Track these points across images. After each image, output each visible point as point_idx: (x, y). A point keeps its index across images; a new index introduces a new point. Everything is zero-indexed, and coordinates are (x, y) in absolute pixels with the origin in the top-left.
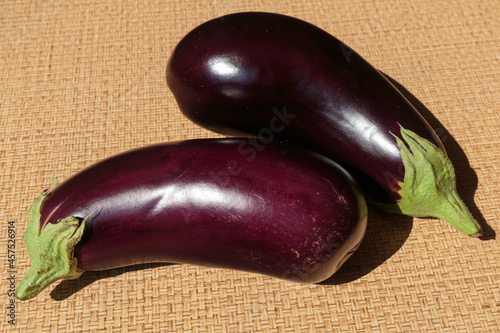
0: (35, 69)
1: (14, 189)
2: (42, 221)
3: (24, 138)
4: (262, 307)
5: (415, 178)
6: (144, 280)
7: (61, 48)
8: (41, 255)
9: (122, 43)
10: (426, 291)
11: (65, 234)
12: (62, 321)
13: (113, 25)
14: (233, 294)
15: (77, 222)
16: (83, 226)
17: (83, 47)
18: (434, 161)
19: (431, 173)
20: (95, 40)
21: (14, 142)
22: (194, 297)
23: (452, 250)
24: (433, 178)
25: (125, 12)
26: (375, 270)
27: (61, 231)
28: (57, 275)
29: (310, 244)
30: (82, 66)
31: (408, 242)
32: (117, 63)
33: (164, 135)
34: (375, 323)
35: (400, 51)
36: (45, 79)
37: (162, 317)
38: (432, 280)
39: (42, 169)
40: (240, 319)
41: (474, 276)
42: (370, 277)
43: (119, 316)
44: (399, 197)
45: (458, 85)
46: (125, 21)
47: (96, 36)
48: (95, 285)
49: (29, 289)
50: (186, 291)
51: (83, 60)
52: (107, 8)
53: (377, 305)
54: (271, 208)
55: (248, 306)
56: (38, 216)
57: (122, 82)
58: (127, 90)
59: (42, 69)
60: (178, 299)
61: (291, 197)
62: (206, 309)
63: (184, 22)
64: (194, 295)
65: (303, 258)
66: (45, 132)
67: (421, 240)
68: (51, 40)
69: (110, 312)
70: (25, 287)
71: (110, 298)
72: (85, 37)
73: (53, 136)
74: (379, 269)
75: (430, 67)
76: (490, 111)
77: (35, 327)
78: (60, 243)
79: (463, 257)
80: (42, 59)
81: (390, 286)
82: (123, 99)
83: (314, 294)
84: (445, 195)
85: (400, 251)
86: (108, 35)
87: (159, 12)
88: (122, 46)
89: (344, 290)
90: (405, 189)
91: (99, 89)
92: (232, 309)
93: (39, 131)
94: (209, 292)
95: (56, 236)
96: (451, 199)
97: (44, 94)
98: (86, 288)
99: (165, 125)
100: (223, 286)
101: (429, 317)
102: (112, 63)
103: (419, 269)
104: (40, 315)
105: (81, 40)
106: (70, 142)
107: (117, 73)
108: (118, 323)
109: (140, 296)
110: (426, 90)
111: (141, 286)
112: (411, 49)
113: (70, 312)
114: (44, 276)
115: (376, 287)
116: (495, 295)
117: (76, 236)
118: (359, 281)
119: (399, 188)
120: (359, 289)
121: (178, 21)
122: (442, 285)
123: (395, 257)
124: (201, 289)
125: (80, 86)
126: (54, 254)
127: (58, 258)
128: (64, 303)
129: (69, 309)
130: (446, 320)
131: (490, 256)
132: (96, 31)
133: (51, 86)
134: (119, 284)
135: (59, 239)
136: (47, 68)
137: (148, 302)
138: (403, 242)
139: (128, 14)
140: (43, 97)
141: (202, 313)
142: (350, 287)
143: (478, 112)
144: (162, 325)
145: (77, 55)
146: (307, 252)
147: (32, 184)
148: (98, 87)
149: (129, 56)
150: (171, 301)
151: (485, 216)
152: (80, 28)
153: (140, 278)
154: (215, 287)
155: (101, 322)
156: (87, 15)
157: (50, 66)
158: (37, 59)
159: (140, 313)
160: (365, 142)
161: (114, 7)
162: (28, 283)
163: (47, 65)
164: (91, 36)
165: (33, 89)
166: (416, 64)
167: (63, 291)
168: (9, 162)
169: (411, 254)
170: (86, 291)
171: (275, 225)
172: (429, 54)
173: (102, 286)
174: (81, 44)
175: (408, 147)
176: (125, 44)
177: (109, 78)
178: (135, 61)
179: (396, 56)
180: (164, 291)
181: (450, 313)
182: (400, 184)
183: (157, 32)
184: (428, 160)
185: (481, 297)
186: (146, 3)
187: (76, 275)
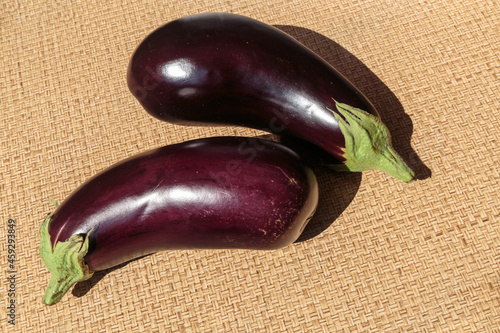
0: (9, 89)
1: (18, 207)
2: (52, 240)
3: (15, 158)
4: (247, 272)
5: (354, 143)
6: (145, 267)
7: (27, 63)
8: (58, 268)
9: (81, 49)
10: (378, 234)
11: (74, 249)
12: (86, 314)
13: (69, 31)
14: (220, 266)
15: (81, 239)
16: (87, 241)
17: (47, 59)
18: (367, 127)
19: (367, 137)
20: (56, 50)
21: (7, 163)
22: (189, 274)
23: (396, 194)
24: (368, 141)
25: (77, 16)
26: (334, 223)
27: (70, 247)
28: (74, 280)
29: (273, 222)
30: (50, 78)
31: (359, 193)
32: (80, 69)
33: (137, 132)
34: (339, 269)
35: (332, 11)
36: (20, 97)
37: (166, 295)
38: (382, 223)
39: (38, 184)
40: (230, 285)
41: (416, 213)
42: (330, 230)
43: (131, 301)
44: (345, 160)
45: (387, 36)
46: (78, 25)
47: (56, 46)
48: (106, 278)
49: (54, 296)
50: (182, 270)
51: (49, 73)
52: (59, 14)
53: (339, 253)
54: (236, 200)
55: (234, 274)
56: (48, 237)
57: (89, 88)
58: (95, 95)
59: (14, 88)
60: (177, 278)
61: (251, 188)
62: (201, 282)
63: (132, 16)
64: (189, 272)
65: (269, 234)
66: (32, 149)
67: (369, 190)
68: (16, 57)
69: (123, 300)
70: (50, 295)
71: (121, 288)
72: (46, 49)
73: (40, 151)
74: (337, 222)
75: (361, 22)
76: (417, 57)
77: (66, 323)
78: (71, 257)
79: (405, 198)
80: (13, 77)
81: (348, 235)
82: (93, 104)
83: (286, 253)
84: (382, 152)
85: (353, 203)
86: (66, 43)
87: (108, 10)
88: (81, 52)
89: (311, 245)
90: (347, 153)
91: (70, 99)
92: (222, 278)
93: (27, 149)
94: (201, 268)
95: (67, 252)
96: (387, 155)
97: (23, 112)
98: (99, 283)
99: (136, 123)
100: (212, 260)
101: (383, 255)
102: (76, 70)
103: (370, 216)
104: (67, 312)
105: (43, 52)
106: (56, 154)
107: (83, 79)
108: (132, 307)
109: (145, 282)
110: (360, 46)
111: (144, 273)
112: (342, 7)
113: (91, 305)
114: (64, 283)
115: (336, 238)
116: (434, 227)
117: (83, 249)
118: (322, 235)
119: (343, 153)
120: (323, 242)
121: (127, 17)
122: (390, 226)
123: (349, 209)
124: (194, 266)
125: (53, 98)
126: (69, 266)
127: (73, 268)
128: (84, 298)
129: (90, 303)
130: (396, 256)
131: (428, 194)
132: (55, 40)
133: (27, 104)
134: (125, 275)
135: (70, 253)
136: (19, 86)
137: (153, 285)
138: (354, 194)
139: (81, 17)
140: (23, 116)
141: (198, 286)
142: (315, 241)
143: (407, 60)
144: (168, 302)
145: (43, 69)
146: (272, 229)
147: (33, 199)
148: (68, 97)
149: (90, 61)
150: (171, 281)
151: (421, 158)
152: (40, 40)
153: (142, 266)
154: (205, 262)
155: (118, 309)
156: (42, 25)
157: (21, 84)
158: (8, 79)
159: (148, 296)
160: (308, 119)
161: (66, 13)
162: (53, 291)
163: (19, 83)
164: (51, 47)
165: (12, 110)
166: (348, 22)
167: (81, 289)
168: (7, 182)
169: (362, 204)
170: (100, 285)
171: (242, 213)
172: (358, 9)
173: (112, 279)
174: (44, 56)
175: (344, 118)
176: (84, 48)
177: (77, 86)
178: (96, 65)
179: (329, 17)
180: (163, 274)
181: (399, 249)
182: (343, 149)
183: (110, 31)
184: (363, 127)
185: (423, 231)
186: (94, 2)
187: (89, 276)
